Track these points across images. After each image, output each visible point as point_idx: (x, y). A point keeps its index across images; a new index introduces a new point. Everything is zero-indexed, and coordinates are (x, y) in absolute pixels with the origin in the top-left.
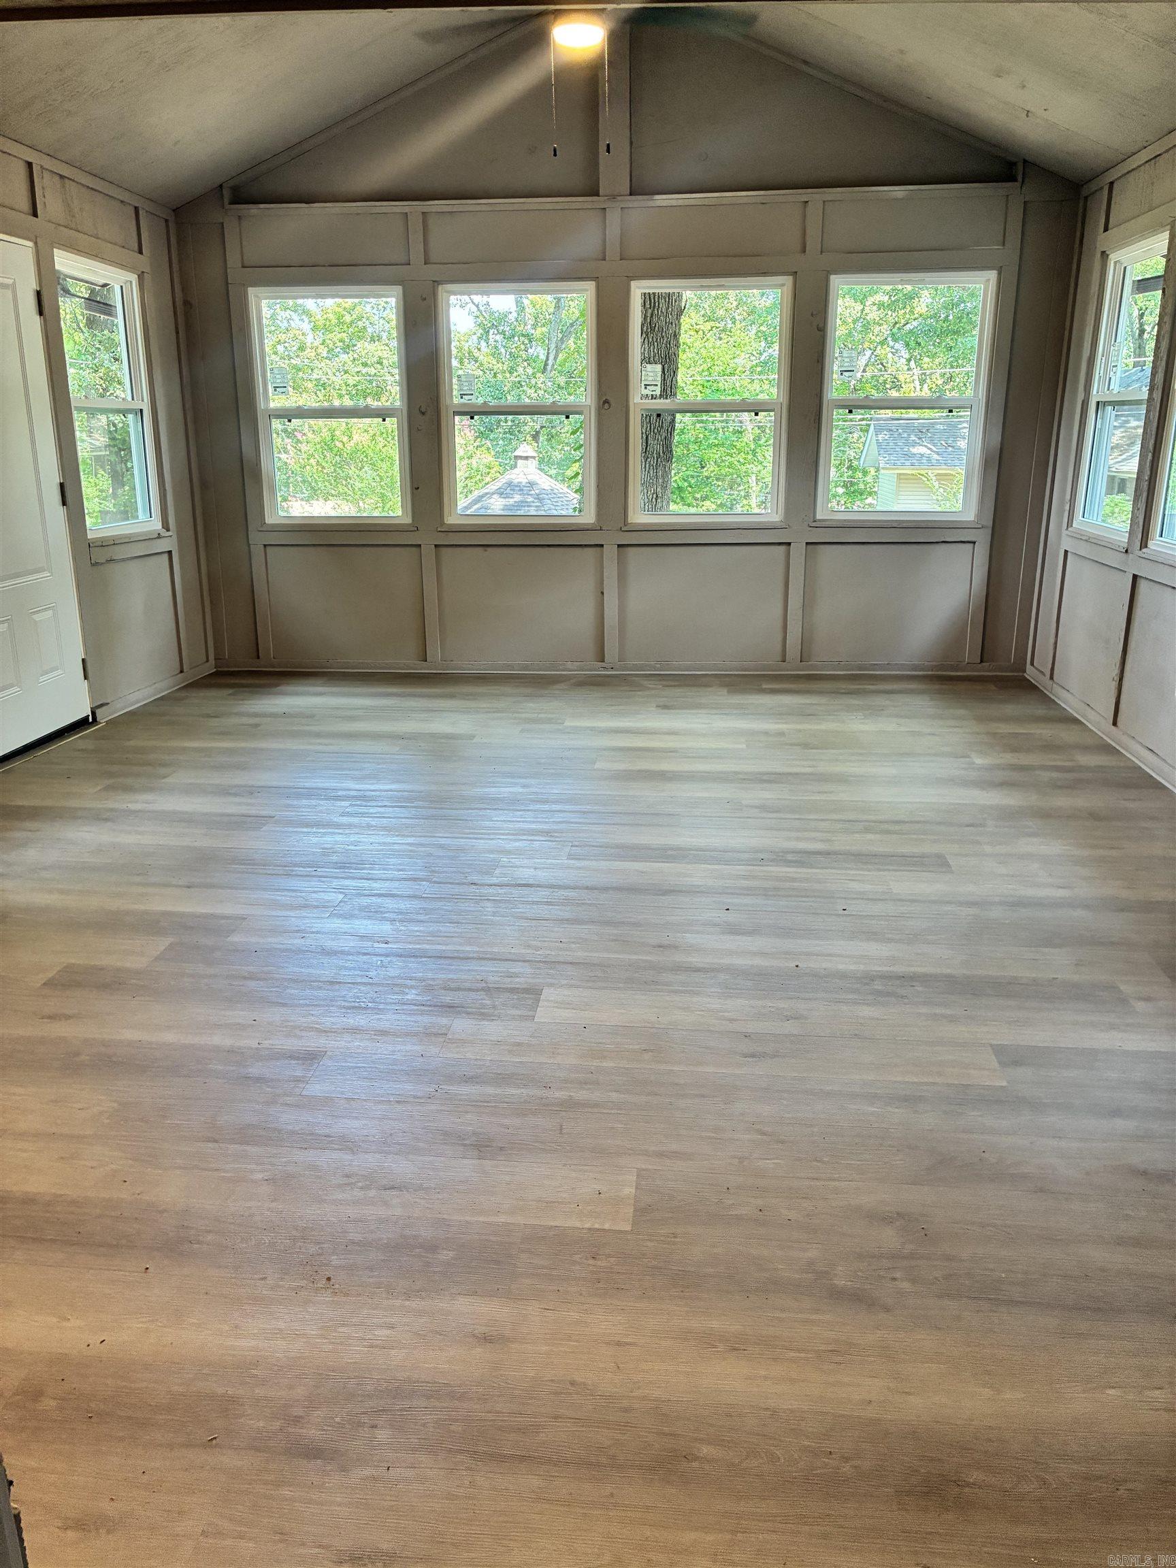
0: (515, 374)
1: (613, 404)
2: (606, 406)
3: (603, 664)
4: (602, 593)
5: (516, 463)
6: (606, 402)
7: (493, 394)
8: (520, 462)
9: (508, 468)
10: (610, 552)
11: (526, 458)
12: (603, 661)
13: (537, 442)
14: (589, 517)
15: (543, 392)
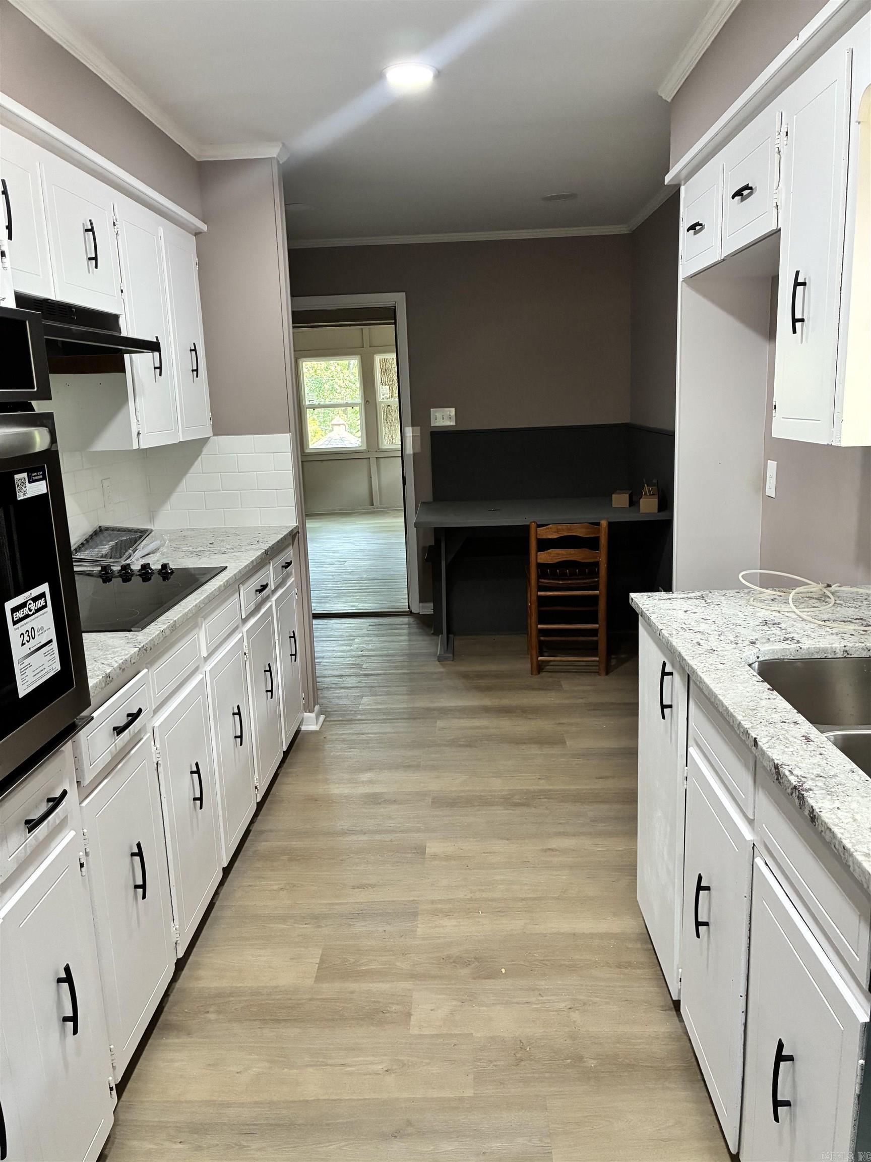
0: (330, 371)
1: (370, 401)
2: (368, 403)
3: (372, 507)
4: (371, 477)
5: (333, 428)
6: (367, 401)
7: (315, 385)
8: (335, 427)
9: (327, 432)
10: (373, 461)
11: (339, 425)
12: (373, 505)
13: (346, 414)
14: (364, 448)
15: (348, 382)
